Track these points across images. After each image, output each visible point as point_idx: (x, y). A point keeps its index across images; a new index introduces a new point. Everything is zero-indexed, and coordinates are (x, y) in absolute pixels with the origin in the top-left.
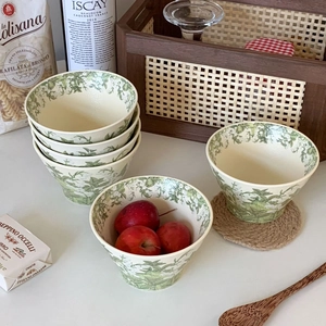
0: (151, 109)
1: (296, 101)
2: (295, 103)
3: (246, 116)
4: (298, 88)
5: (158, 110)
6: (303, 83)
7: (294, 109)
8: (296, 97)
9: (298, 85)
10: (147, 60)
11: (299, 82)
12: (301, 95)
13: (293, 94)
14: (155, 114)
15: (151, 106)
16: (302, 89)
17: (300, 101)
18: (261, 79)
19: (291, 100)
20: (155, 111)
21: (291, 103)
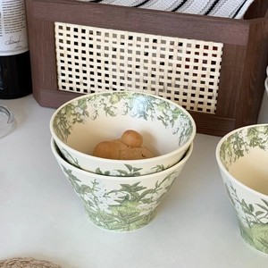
0: (64, 84)
1: (213, 66)
2: (213, 70)
3: (161, 87)
4: (215, 52)
5: (71, 85)
6: (220, 46)
7: (212, 77)
8: (213, 63)
9: (215, 48)
10: (57, 28)
11: (216, 45)
12: (218, 60)
13: (210, 58)
14: (67, 89)
15: (63, 81)
16: (219, 52)
17: (217, 67)
18: (176, 44)
19: (209, 66)
20: (68, 86)
21: (208, 70)
